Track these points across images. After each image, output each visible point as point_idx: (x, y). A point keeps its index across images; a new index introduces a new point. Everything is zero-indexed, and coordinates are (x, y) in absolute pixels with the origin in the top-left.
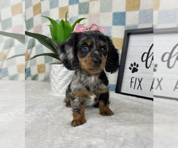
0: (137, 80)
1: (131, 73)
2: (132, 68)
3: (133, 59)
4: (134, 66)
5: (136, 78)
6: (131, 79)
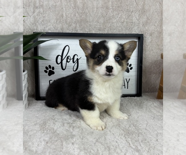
1: (48, 76)
2: (48, 71)
4: (49, 69)
6: (48, 82)
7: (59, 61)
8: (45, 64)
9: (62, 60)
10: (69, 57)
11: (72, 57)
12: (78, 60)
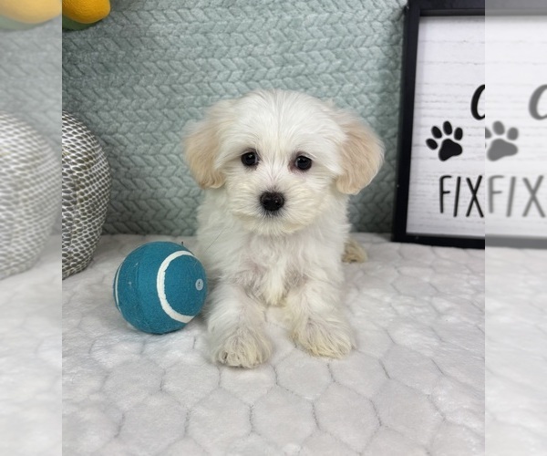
0: (464, 183)
1: (438, 161)
3: (439, 109)
5: (459, 179)
6: (438, 182)
8: (432, 116)
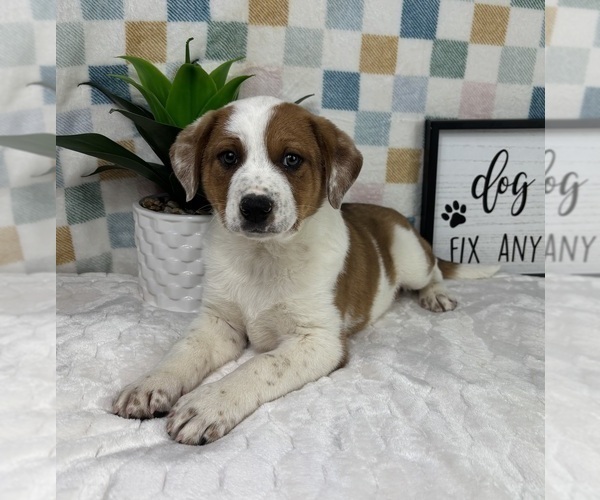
1: (450, 228)
2: (450, 215)
3: (450, 192)
4: (454, 211)
5: (464, 239)
6: (449, 242)
7: (480, 190)
8: (446, 198)
9: (487, 187)
10: (505, 181)
11: (511, 181)
12: (525, 186)
